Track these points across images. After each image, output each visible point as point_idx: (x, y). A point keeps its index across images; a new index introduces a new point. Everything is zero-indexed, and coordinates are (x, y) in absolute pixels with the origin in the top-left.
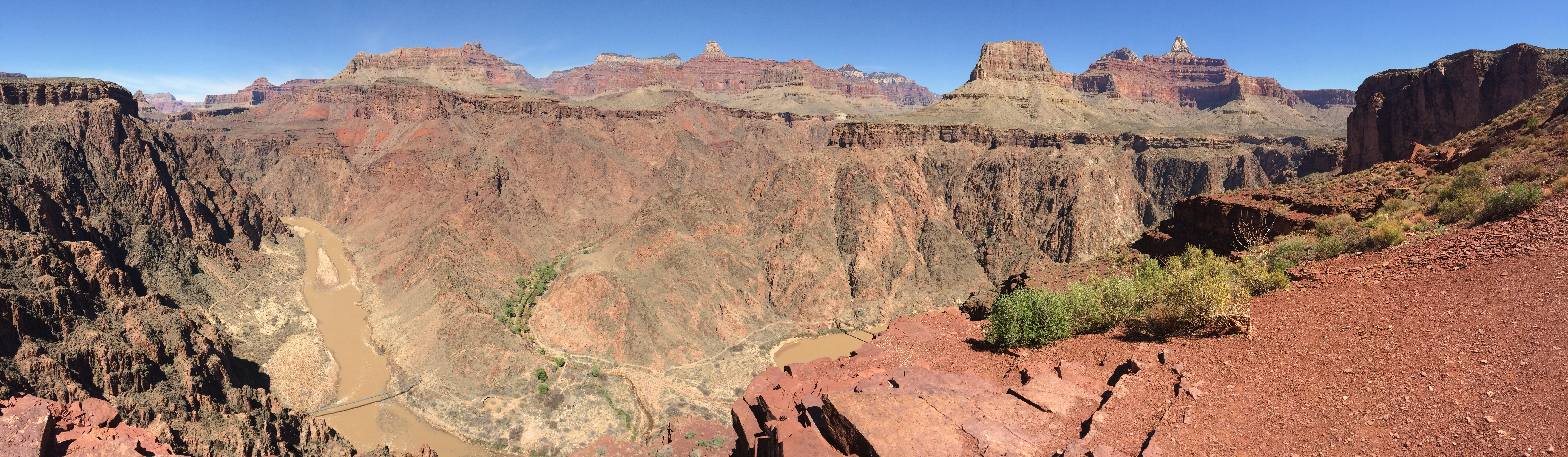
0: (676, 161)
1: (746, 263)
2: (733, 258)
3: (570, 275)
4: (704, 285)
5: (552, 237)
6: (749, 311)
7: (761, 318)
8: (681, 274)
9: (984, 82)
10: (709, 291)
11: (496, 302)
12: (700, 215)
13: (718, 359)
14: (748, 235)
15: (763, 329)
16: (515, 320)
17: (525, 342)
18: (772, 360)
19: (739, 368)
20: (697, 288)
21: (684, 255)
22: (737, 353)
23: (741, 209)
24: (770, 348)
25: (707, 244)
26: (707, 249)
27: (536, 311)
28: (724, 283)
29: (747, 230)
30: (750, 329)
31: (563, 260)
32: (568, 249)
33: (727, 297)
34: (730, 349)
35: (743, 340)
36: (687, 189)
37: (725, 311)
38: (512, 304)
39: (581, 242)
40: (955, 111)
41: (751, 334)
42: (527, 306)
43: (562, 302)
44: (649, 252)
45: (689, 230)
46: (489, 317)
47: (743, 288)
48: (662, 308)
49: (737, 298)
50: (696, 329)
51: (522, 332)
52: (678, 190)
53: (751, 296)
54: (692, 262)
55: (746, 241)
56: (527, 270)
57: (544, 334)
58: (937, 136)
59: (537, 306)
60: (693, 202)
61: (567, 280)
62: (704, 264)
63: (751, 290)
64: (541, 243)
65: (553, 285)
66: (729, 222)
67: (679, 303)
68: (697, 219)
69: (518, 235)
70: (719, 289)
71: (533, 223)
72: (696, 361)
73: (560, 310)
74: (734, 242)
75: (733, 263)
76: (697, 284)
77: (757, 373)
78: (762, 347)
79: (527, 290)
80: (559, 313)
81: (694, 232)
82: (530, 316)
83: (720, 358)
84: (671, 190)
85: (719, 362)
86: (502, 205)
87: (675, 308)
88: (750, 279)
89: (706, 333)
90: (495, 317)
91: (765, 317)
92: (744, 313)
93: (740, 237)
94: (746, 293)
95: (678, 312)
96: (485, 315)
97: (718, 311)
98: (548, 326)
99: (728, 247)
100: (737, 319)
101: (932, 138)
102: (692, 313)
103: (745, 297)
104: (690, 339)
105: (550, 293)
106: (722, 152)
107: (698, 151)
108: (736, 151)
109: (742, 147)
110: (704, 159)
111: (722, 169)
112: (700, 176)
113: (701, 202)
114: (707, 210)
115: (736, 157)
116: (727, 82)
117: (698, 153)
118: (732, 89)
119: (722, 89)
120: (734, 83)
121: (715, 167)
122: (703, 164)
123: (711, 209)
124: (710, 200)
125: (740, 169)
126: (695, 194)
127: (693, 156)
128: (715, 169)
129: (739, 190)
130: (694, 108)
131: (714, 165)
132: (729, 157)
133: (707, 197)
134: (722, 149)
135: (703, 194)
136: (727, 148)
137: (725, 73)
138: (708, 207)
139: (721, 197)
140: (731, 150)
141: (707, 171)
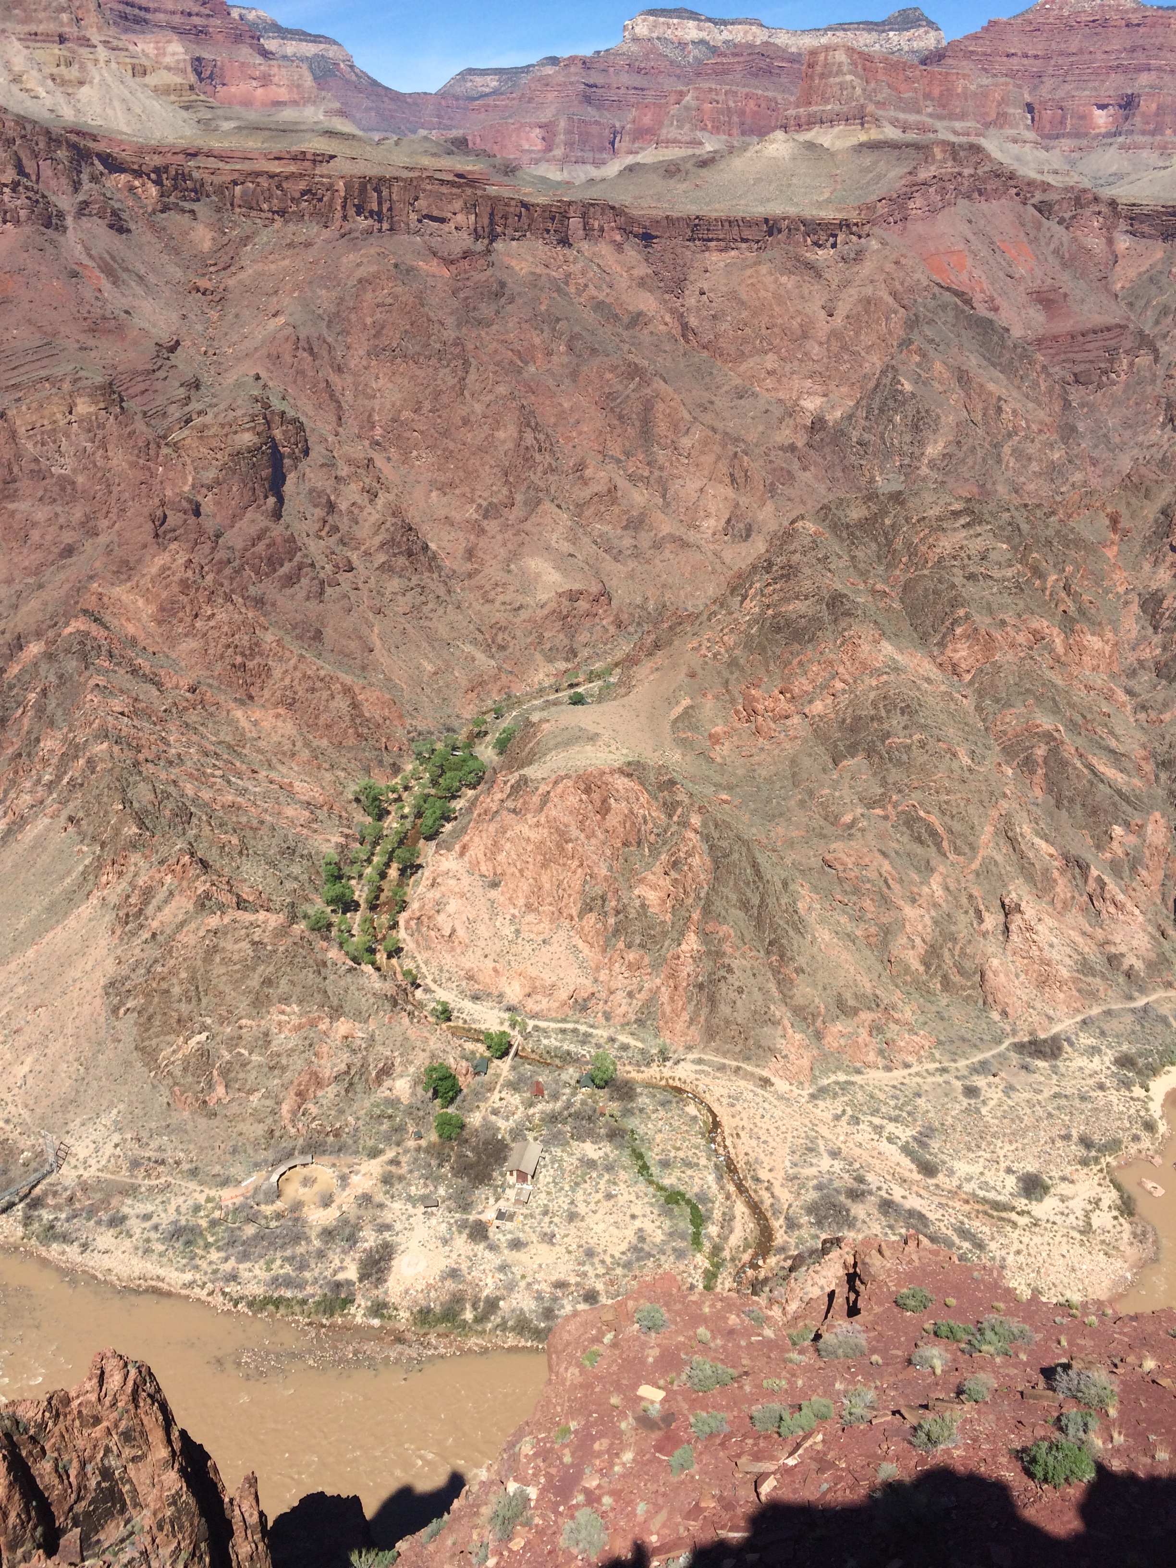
0: (895, 394)
1: (1110, 772)
2: (1068, 751)
3: (528, 771)
4: (957, 826)
5: (468, 648)
6: (1099, 934)
7: (1139, 965)
8: (884, 783)
10: (973, 848)
11: (296, 870)
12: (970, 590)
13: (975, 1070)
14: (1132, 673)
15: (1140, 1002)
16: (356, 919)
17: (388, 987)
18: (1156, 1109)
19: (1039, 1111)
20: (933, 833)
21: (897, 721)
22: (1041, 1064)
23: (1120, 581)
24: (1154, 1071)
25: (981, 694)
26: (979, 709)
27: (421, 889)
28: (1027, 829)
29: (1131, 658)
30: (1092, 995)
31: (506, 723)
32: (519, 689)
33: (1030, 878)
34: (1019, 1047)
35: (1064, 1025)
36: (928, 497)
37: (1016, 921)
38: (346, 870)
39: (562, 665)
41: (1095, 1011)
42: (393, 873)
43: (501, 857)
44: (783, 704)
45: (924, 638)
46: (274, 920)
47: (1088, 855)
48: (815, 888)
49: (1063, 888)
50: (916, 965)
51: (381, 957)
52: (897, 498)
53: (1112, 886)
54: (923, 745)
55: (1122, 696)
56: (388, 759)
57: (448, 960)
59: (426, 874)
60: (946, 544)
61: (516, 789)
62: (966, 760)
63: (1115, 867)
64: (430, 668)
65: (473, 803)
66: (1068, 624)
67: (872, 874)
68: (955, 602)
69: (353, 645)
70: (1005, 848)
71: (403, 603)
72: (907, 1066)
73: (495, 885)
74: (1080, 695)
75: (1064, 764)
76: (932, 819)
77: (1096, 1138)
78: (1125, 1061)
79: (392, 823)
80: (493, 894)
81: (942, 644)
82: (403, 906)
83: (983, 1068)
84: (871, 497)
85: (980, 1082)
86: (292, 546)
87: (856, 891)
88: (1118, 830)
89: (946, 984)
90: (293, 919)
91: (1150, 965)
92: (1079, 940)
93: (1099, 680)
94: (1094, 872)
95: (867, 903)
96: (262, 915)
97: (992, 920)
98: (461, 933)
99: (1056, 710)
100: (1055, 955)
102: (910, 912)
103: (1092, 885)
104: (897, 996)
105: (464, 830)
106: (1078, 369)
107: (985, 363)
108: (1131, 364)
109: (1156, 351)
110: (1004, 393)
111: (1068, 432)
112: (980, 453)
113: (976, 546)
114: (996, 574)
115: (1127, 385)
116: (1128, 103)
117: (985, 368)
118: (1143, 133)
119: (1103, 130)
120: (1154, 106)
121: (1041, 423)
122: (999, 410)
123: (1009, 573)
124: (1009, 540)
125: (1135, 434)
126: (956, 514)
127: (963, 378)
128: (1040, 431)
129: (1123, 510)
130: (984, 206)
131: (1041, 414)
132: (1100, 387)
133: (1000, 527)
134: (1078, 357)
135: (987, 516)
136: (1096, 353)
137: (1126, 70)
138: (1000, 564)
139: (1050, 532)
140: (1111, 361)
141: (1010, 435)
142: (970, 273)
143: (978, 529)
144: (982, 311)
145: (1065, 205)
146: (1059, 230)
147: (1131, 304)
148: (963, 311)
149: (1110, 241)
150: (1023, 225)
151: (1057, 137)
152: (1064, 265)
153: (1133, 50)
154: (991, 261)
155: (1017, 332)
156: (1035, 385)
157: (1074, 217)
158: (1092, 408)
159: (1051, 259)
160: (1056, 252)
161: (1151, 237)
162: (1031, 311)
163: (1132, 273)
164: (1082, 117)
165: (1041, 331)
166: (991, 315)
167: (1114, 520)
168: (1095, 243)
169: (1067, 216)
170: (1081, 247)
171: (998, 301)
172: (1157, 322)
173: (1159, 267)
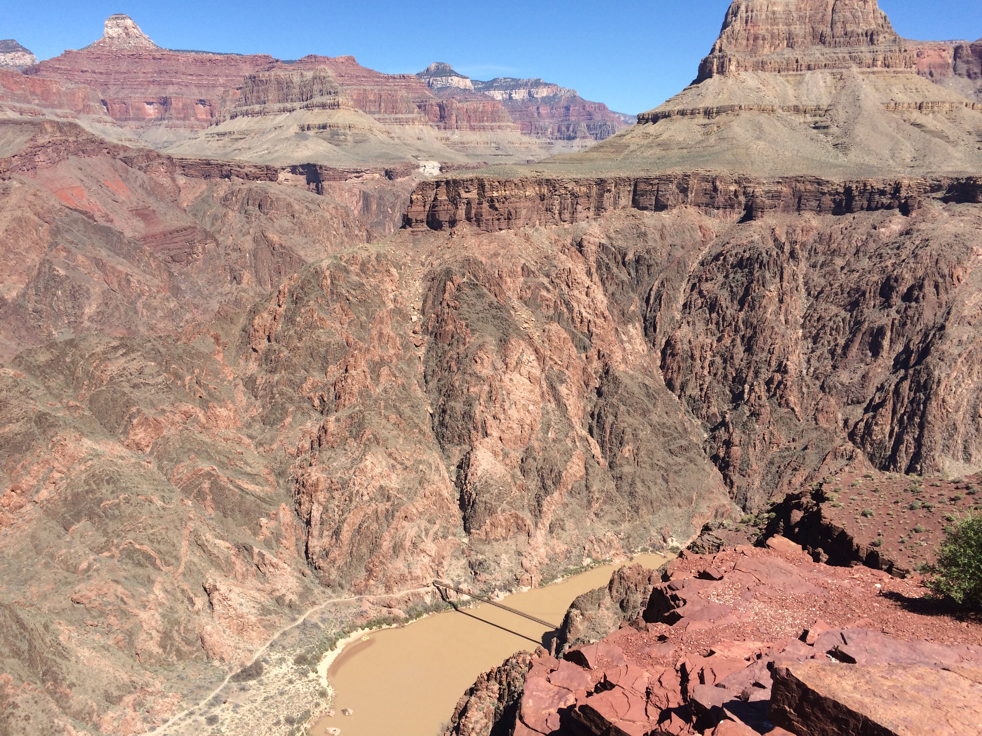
0: (54, 277)
1: (250, 487)
2: (223, 480)
4: (163, 548)
6: (268, 587)
7: (294, 598)
8: (105, 533)
9: (730, 81)
10: (177, 558)
12: (136, 394)
13: (211, 705)
14: (249, 426)
15: (300, 621)
18: (324, 682)
19: (258, 714)
20: (148, 557)
21: (106, 489)
22: (252, 682)
23: (229, 373)
24: (318, 659)
25: (159, 458)
26: (160, 468)
28: (209, 536)
29: (247, 417)
30: (272, 626)
33: (218, 567)
34: (236, 678)
35: (260, 652)
36: (94, 341)
37: (216, 596)
40: (665, 146)
41: (277, 635)
44: (16, 499)
45: (112, 431)
47: (250, 541)
48: (70, 622)
49: (240, 566)
50: (156, 650)
52: (71, 343)
53: (268, 555)
54: (127, 501)
55: (246, 440)
58: (626, 200)
60: (113, 368)
62: (160, 503)
63: (267, 544)
66: (204, 404)
67: (111, 598)
68: (128, 404)
70: (198, 552)
72: (165, 721)
74: (222, 445)
75: (222, 489)
76: (147, 548)
77: (295, 716)
78: (300, 660)
81: (126, 432)
83: (217, 701)
84: (52, 345)
85: (216, 711)
87: (102, 614)
88: (263, 521)
89: (180, 655)
91: (301, 596)
92: (257, 595)
93: (231, 433)
94: (256, 550)
95: (112, 620)
97: (200, 602)
99: (210, 458)
100: (245, 610)
101: (615, 204)
102: (143, 615)
103: (256, 558)
104: (148, 676)
106: (172, 253)
107: (112, 254)
108: (204, 248)
109: (216, 240)
110: (129, 271)
111: (176, 291)
112: (122, 309)
113: (134, 366)
114: (151, 381)
115: (205, 262)
116: (165, 102)
117: (113, 257)
118: (178, 119)
119: (153, 117)
120: (180, 104)
121: (158, 287)
122: (129, 282)
123: (160, 379)
124: (154, 360)
125: (216, 288)
126: (115, 348)
127: (99, 264)
128: (158, 292)
129: (220, 332)
130: (88, 159)
131: (157, 282)
132: (188, 263)
133: (146, 352)
134: (171, 246)
135: (136, 347)
136: (181, 244)
137: (159, 83)
138: (152, 375)
139: (180, 351)
140: (192, 248)
141: (139, 296)
142: (89, 200)
143: (133, 356)
144: (102, 222)
145: (140, 159)
146: (140, 174)
147: (195, 215)
148: (89, 223)
149: (173, 180)
150: (116, 171)
151: (126, 120)
152: (149, 194)
153: (161, 72)
154: (100, 192)
155: (128, 234)
156: (148, 265)
157: (148, 166)
158: (187, 275)
159: (140, 190)
160: (141, 186)
161: (197, 177)
162: (134, 221)
163: (191, 197)
164: (139, 109)
165: (144, 232)
166: (109, 225)
167: (217, 339)
168: (165, 181)
169: (144, 165)
170: (156, 183)
171: (111, 216)
172: (213, 224)
173: (206, 193)
